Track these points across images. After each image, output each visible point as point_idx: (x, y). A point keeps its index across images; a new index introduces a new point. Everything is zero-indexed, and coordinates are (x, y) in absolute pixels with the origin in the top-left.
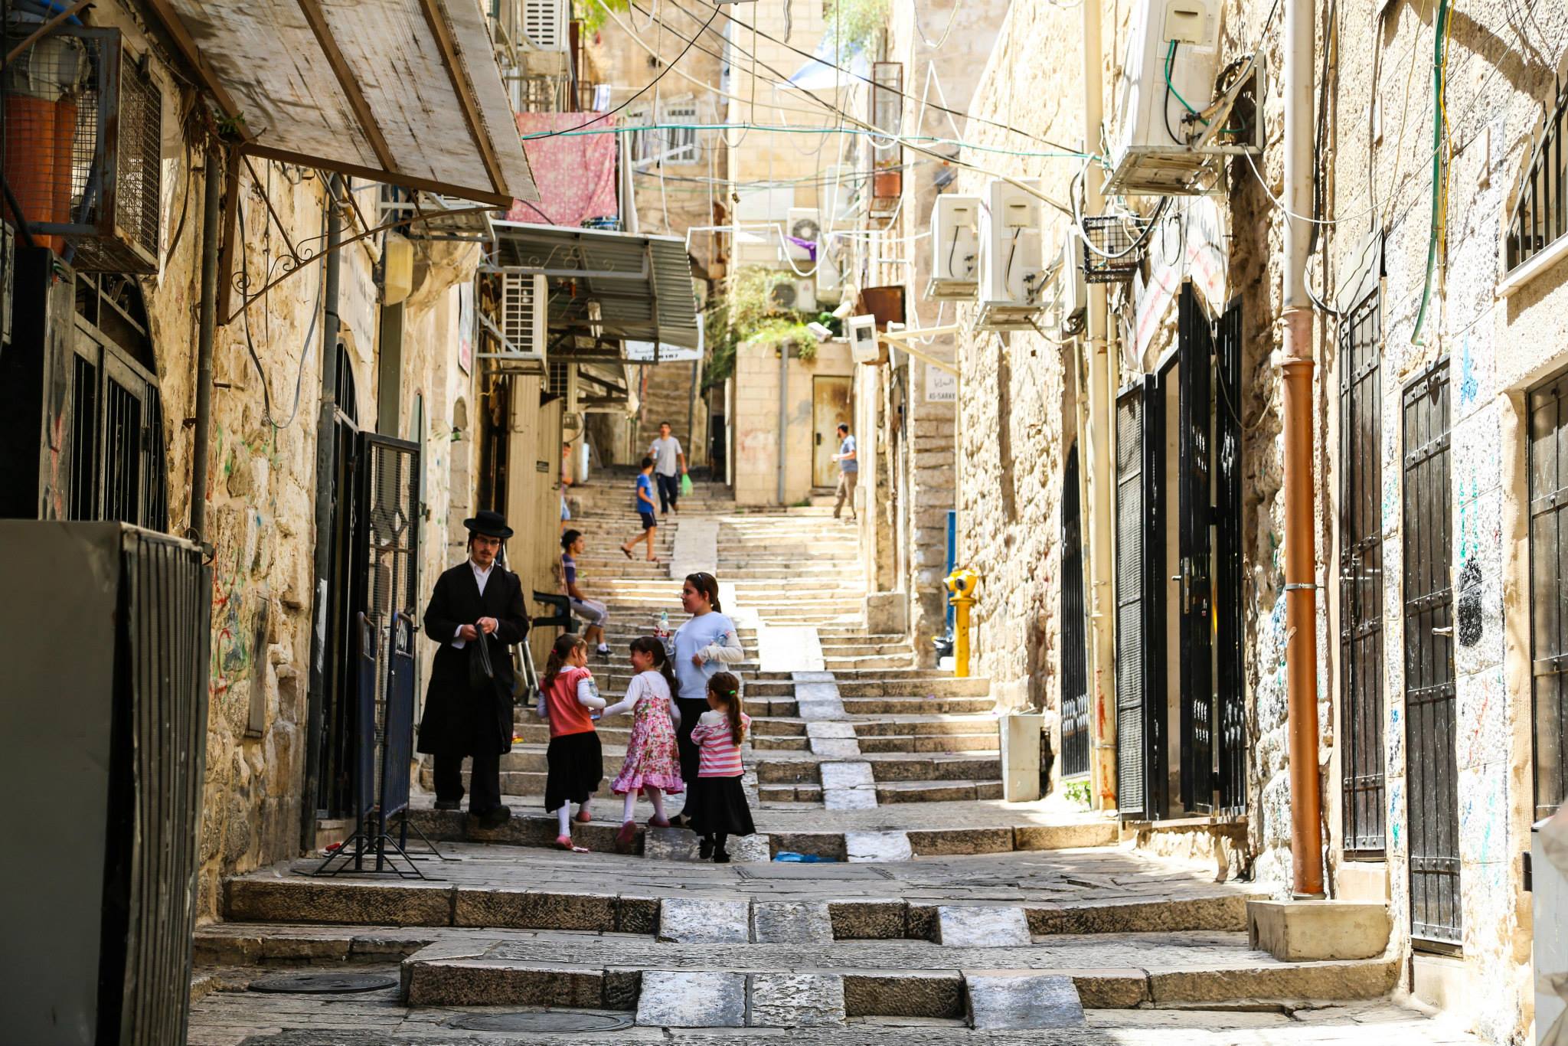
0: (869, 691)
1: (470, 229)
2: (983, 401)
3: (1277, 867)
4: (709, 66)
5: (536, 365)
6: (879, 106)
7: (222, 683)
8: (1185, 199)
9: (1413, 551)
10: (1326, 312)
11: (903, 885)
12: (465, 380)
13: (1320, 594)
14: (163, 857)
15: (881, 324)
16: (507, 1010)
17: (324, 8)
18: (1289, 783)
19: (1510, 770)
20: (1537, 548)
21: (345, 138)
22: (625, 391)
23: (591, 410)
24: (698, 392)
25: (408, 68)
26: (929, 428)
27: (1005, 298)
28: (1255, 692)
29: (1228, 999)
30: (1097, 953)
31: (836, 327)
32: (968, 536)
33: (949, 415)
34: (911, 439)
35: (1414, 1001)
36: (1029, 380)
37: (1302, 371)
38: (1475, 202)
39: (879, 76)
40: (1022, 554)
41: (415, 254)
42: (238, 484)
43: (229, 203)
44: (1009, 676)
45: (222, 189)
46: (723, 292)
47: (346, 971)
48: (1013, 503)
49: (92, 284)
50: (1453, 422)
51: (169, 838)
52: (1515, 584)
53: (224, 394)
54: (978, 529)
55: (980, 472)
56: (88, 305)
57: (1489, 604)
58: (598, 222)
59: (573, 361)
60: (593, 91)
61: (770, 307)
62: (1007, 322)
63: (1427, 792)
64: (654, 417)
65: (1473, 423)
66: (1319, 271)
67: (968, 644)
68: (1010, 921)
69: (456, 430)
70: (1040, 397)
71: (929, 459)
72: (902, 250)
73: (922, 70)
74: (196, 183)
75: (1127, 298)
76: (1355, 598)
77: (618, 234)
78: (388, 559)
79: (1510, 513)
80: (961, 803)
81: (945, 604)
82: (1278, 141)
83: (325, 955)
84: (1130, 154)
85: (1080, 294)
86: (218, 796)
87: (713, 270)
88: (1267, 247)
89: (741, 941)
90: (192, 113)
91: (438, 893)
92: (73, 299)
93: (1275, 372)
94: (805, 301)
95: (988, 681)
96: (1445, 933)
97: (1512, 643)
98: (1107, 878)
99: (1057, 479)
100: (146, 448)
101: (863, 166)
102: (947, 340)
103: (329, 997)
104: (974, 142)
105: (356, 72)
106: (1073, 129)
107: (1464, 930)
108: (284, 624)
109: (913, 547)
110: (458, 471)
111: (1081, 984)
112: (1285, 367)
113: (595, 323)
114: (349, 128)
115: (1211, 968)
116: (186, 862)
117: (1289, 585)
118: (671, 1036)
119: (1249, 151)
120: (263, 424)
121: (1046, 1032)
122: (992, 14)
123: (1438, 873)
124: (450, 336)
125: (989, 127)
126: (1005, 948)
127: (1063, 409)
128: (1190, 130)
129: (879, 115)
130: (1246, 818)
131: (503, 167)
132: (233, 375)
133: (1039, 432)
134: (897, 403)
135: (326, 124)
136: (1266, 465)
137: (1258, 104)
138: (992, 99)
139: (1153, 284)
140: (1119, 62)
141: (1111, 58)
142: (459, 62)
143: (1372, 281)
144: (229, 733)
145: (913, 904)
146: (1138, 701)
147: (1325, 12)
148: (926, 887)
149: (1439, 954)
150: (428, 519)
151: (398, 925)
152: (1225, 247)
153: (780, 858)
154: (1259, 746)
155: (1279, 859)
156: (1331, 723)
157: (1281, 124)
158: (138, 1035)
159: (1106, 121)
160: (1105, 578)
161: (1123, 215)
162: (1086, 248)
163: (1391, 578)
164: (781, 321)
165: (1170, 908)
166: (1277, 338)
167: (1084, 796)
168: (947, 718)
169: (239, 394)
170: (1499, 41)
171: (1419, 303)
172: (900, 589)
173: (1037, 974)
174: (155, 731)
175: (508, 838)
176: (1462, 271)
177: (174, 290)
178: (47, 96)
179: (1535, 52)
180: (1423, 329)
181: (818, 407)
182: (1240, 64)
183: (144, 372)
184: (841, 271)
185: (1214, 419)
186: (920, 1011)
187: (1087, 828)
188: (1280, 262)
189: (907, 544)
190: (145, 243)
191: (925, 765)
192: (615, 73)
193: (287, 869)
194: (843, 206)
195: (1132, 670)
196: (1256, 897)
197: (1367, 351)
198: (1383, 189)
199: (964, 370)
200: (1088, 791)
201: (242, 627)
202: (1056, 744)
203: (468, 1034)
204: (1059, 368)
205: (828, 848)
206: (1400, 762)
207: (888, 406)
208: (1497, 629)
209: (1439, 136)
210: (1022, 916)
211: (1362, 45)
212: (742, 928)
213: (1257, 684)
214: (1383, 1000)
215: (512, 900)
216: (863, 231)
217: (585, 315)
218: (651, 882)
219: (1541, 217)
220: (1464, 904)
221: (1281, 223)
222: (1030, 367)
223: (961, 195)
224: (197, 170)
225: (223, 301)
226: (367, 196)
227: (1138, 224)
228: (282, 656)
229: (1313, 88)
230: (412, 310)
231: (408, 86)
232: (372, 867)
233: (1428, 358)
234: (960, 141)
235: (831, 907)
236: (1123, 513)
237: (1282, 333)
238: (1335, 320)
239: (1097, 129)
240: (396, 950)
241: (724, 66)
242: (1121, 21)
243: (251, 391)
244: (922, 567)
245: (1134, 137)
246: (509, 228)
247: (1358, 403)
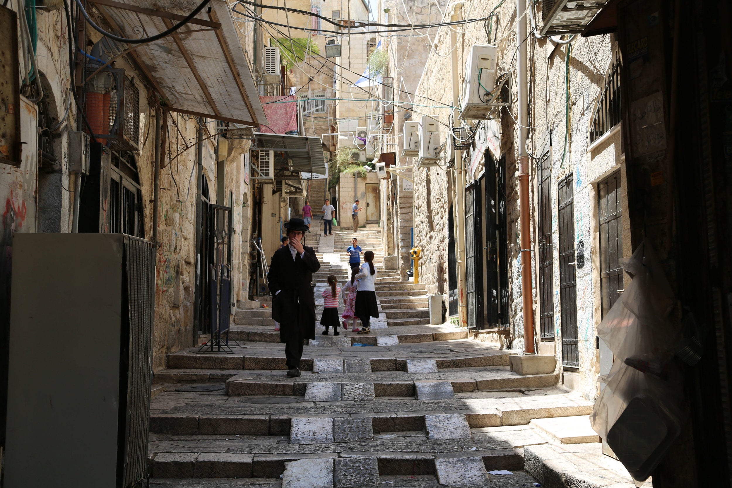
0: (385, 289)
1: (247, 135)
2: (422, 190)
3: (519, 344)
4: (329, 80)
5: (271, 181)
6: (385, 92)
7: (165, 289)
8: (486, 121)
9: (562, 237)
10: (533, 158)
11: (395, 353)
12: (247, 186)
13: (532, 252)
14: (140, 346)
15: (387, 166)
16: (261, 397)
17: (194, 61)
18: (523, 316)
19: (594, 309)
20: (602, 236)
21: (202, 105)
22: (302, 189)
23: (291, 196)
24: (327, 190)
25: (223, 81)
26: (404, 200)
27: (428, 156)
28: (512, 286)
29: (502, 388)
30: (459, 374)
31: (373, 167)
32: (418, 236)
33: (411, 195)
34: (398, 204)
35: (564, 387)
36: (436, 183)
37: (526, 178)
38: (580, 121)
39: (386, 82)
40: (435, 242)
41: (228, 144)
42: (169, 221)
43: (164, 127)
44: (432, 283)
45: (161, 123)
46: (335, 156)
47: (208, 384)
48: (432, 224)
49: (118, 155)
50: (574, 194)
51: (142, 340)
52: (595, 247)
53: (163, 192)
54: (421, 234)
55: (421, 215)
56: (116, 161)
57: (587, 254)
58: (291, 132)
59: (283, 179)
60: (290, 89)
61: (351, 160)
62: (428, 164)
63: (568, 318)
64: (313, 198)
65: (581, 195)
66: (530, 144)
67: (418, 272)
68: (431, 364)
69: (244, 203)
70: (440, 189)
71: (405, 211)
72: (394, 141)
73: (399, 80)
74: (153, 121)
75: (468, 155)
76: (544, 254)
77: (297, 136)
78: (221, 247)
79: (593, 224)
80: (416, 326)
81: (410, 260)
82: (516, 101)
83: (201, 379)
84: (467, 106)
85: (453, 154)
86: (164, 327)
87: (332, 148)
88: (513, 136)
89: (340, 373)
90: (151, 97)
91: (238, 358)
92: (110, 160)
93: (517, 179)
94: (363, 158)
95: (425, 285)
96: (573, 364)
97: (594, 267)
98: (463, 349)
99: (446, 216)
100: (137, 210)
101: (381, 112)
102: (410, 170)
103: (202, 393)
104: (417, 103)
105: (205, 82)
106: (449, 99)
107: (580, 363)
108: (186, 269)
109: (400, 240)
110: (245, 217)
111: (454, 384)
112: (519, 177)
113: (291, 166)
114: (204, 101)
115: (496, 378)
116: (148, 347)
117: (522, 250)
118: (316, 404)
119: (506, 105)
120: (177, 202)
121: (442, 401)
122: (422, 61)
123: (571, 345)
124: (241, 172)
125: (422, 98)
126: (429, 373)
127: (448, 193)
128: (487, 98)
129: (386, 95)
130: (509, 328)
131: (256, 113)
132: (166, 185)
133: (440, 200)
134: (393, 192)
135: (196, 100)
136: (515, 210)
137: (509, 89)
138: (423, 89)
139: (476, 150)
140: (464, 76)
141: (461, 74)
142: (240, 78)
143: (547, 147)
144: (167, 306)
145: (398, 359)
146: (473, 290)
147: (530, 58)
148: (403, 354)
149: (572, 371)
150: (235, 233)
151: (225, 369)
152: (500, 137)
153: (355, 345)
154: (513, 304)
155: (520, 341)
156: (536, 295)
157: (517, 96)
158: (133, 405)
159: (460, 96)
160: (463, 249)
161: (466, 127)
162: (454, 138)
163: (555, 247)
164: (355, 165)
165: (484, 358)
166: (517, 167)
167: (456, 322)
168: (412, 298)
169: (169, 192)
170: (586, 67)
171: (562, 155)
172: (396, 255)
173: (439, 381)
174: (136, 304)
175: (263, 340)
176: (576, 143)
177: (146, 157)
178: (100, 92)
179: (598, 70)
180: (564, 163)
181: (368, 194)
182: (503, 76)
183: (136, 184)
184: (375, 148)
185: (497, 195)
186: (400, 395)
187: (457, 333)
188: (517, 141)
189: (398, 239)
190: (134, 141)
191: (404, 313)
192: (298, 83)
193: (188, 351)
194: (374, 126)
195: (472, 280)
196: (513, 354)
197: (546, 171)
198: (550, 116)
199: (415, 180)
200: (458, 321)
201: (171, 270)
202: (447, 305)
203: (248, 405)
204: (446, 179)
205: (371, 341)
206: (559, 308)
207: (390, 193)
208: (589, 263)
209: (568, 98)
210: (435, 362)
211: (543, 69)
212: (341, 368)
213: (512, 283)
214: (554, 387)
215: (263, 360)
216: (381, 134)
217: (287, 164)
218: (310, 353)
219: (601, 125)
220: (580, 354)
221: (518, 129)
222: (437, 179)
223: (413, 121)
224: (153, 116)
225: (162, 160)
226: (211, 125)
227: (471, 130)
228: (185, 280)
229: (527, 83)
230: (228, 163)
231: (223, 87)
232: (217, 350)
233: (566, 173)
234: (412, 103)
235: (371, 361)
236: (468, 227)
237: (519, 166)
238: (536, 161)
239: (457, 99)
240: (225, 377)
241: (334, 80)
242: (464, 63)
243: (172, 191)
244: (403, 247)
245: (468, 100)
246: (261, 135)
247: (544, 188)
